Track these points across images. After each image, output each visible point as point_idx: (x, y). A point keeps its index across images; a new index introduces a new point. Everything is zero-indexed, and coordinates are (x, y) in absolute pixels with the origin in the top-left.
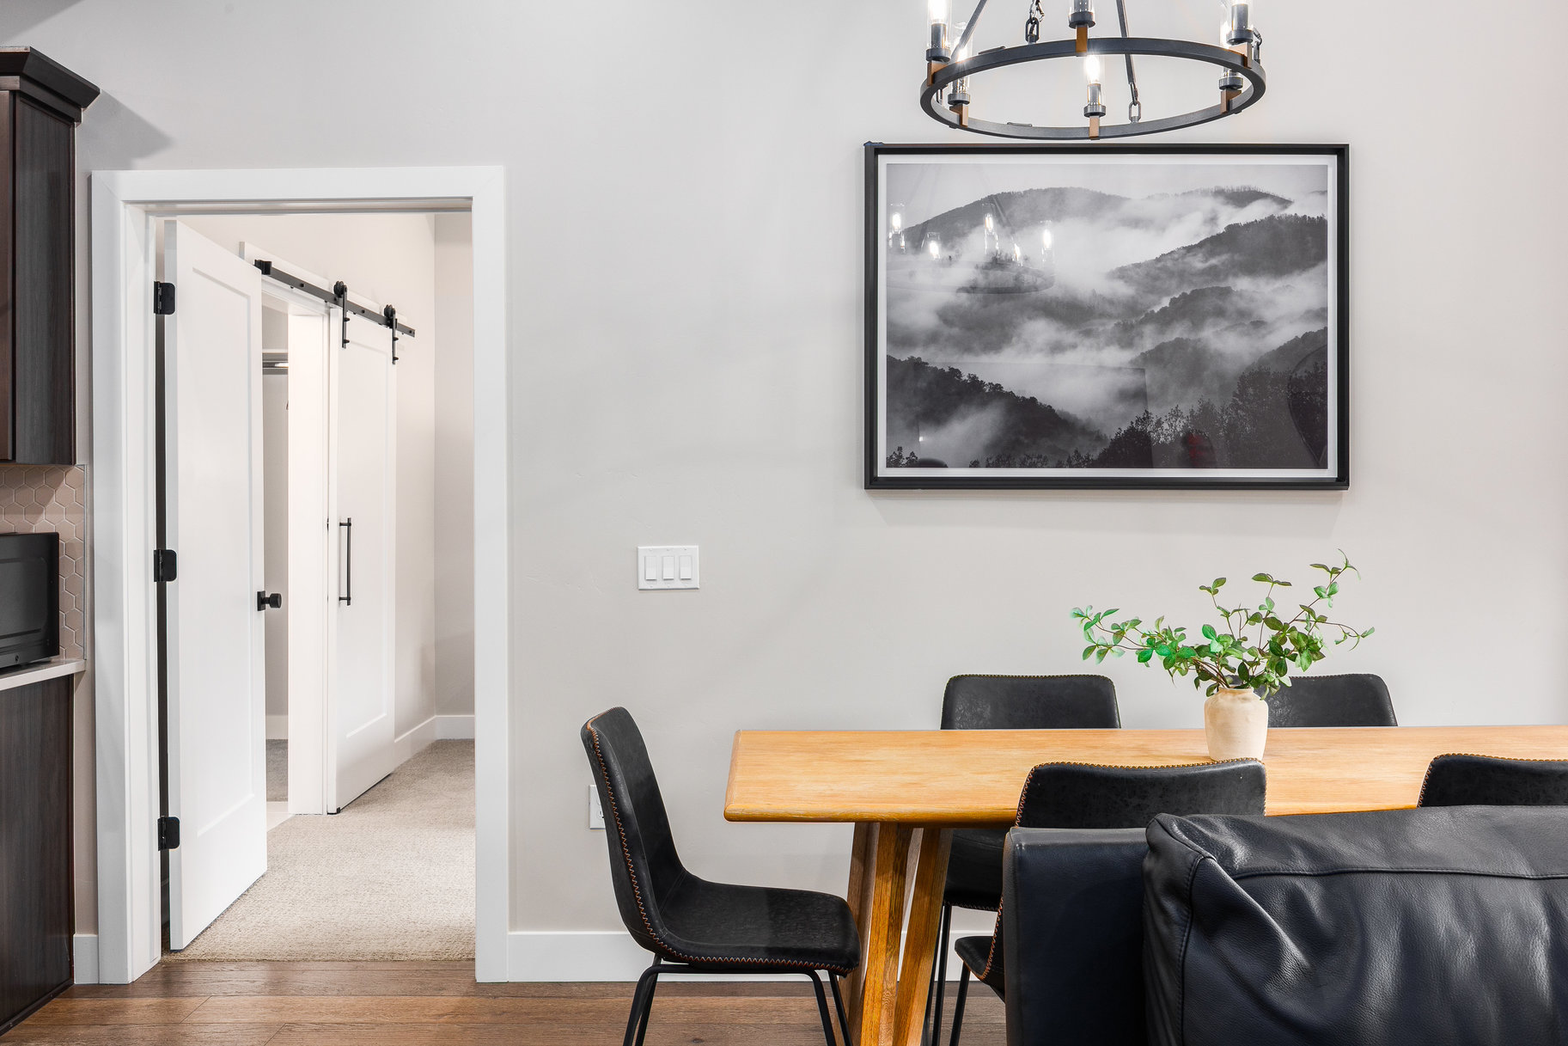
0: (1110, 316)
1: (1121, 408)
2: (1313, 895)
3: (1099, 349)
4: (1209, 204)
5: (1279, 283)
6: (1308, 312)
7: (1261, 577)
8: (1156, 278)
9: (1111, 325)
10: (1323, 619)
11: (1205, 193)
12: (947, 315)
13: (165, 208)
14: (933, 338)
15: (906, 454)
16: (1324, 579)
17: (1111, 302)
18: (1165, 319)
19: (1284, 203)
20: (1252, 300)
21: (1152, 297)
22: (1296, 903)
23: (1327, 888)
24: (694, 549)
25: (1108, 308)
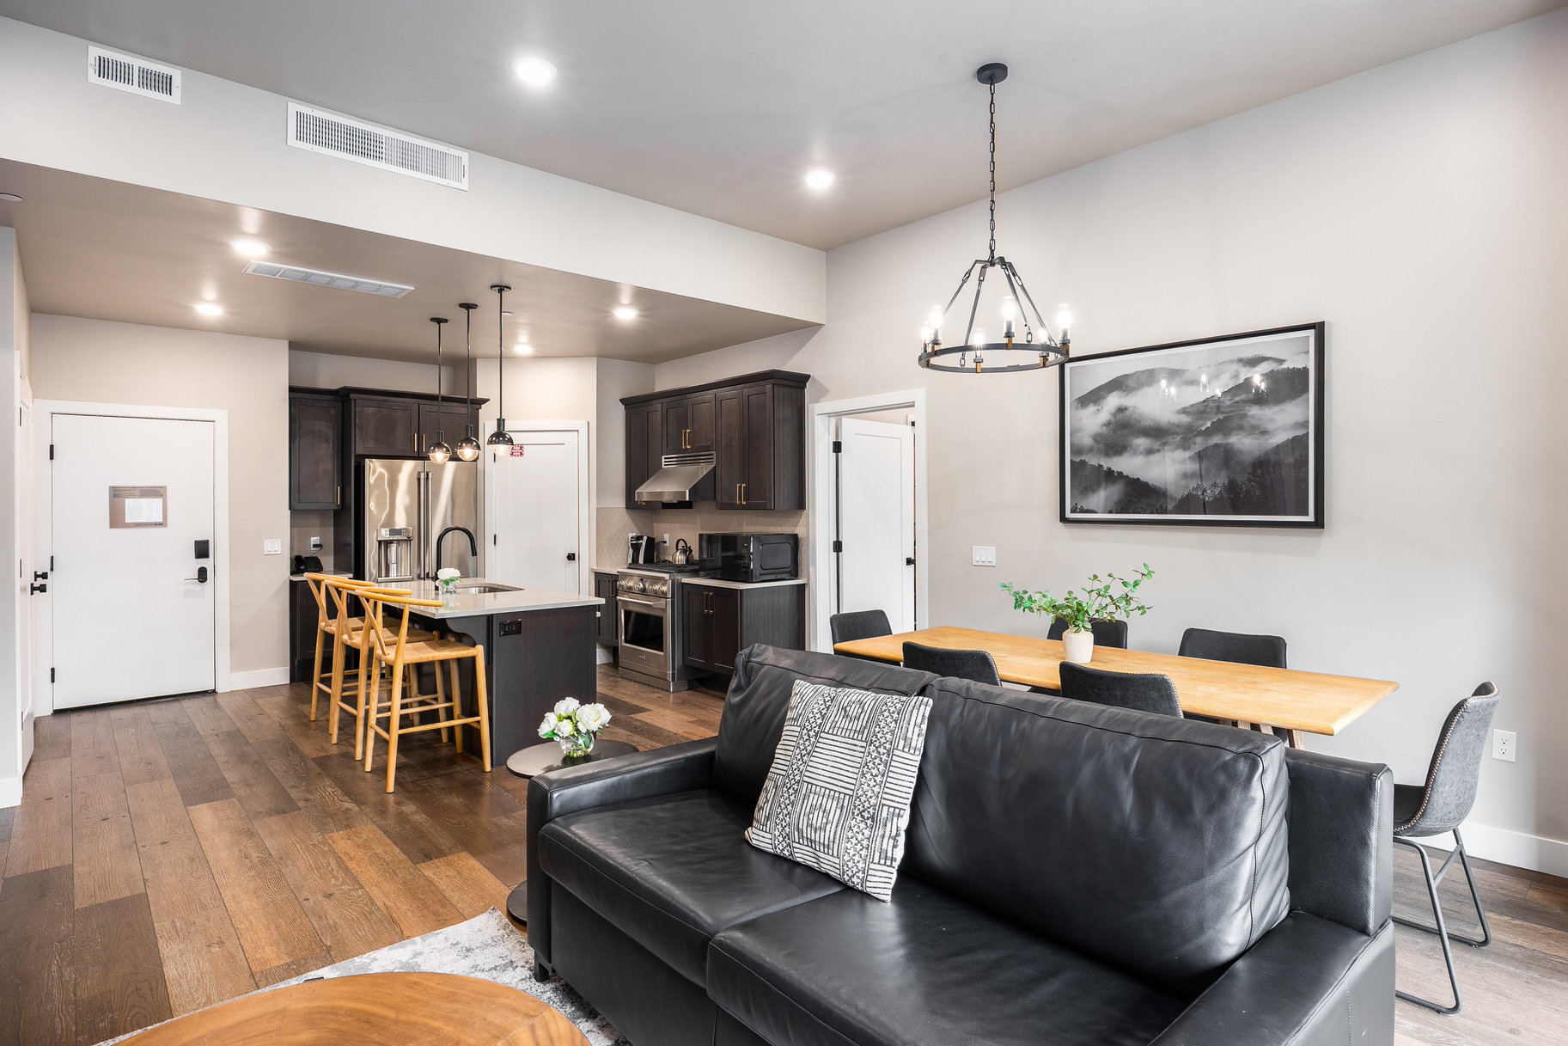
0: (1178, 434)
1: (1184, 483)
3: (1172, 451)
4: (1235, 367)
5: (1277, 409)
6: (1295, 424)
8: (1203, 411)
9: (1178, 438)
11: (1232, 362)
12: (1097, 438)
13: (839, 415)
14: (1091, 450)
15: (1079, 507)
17: (1178, 426)
18: (1208, 433)
19: (1281, 361)
20: (1260, 419)
21: (1200, 422)
24: (994, 548)
25: (1177, 429)
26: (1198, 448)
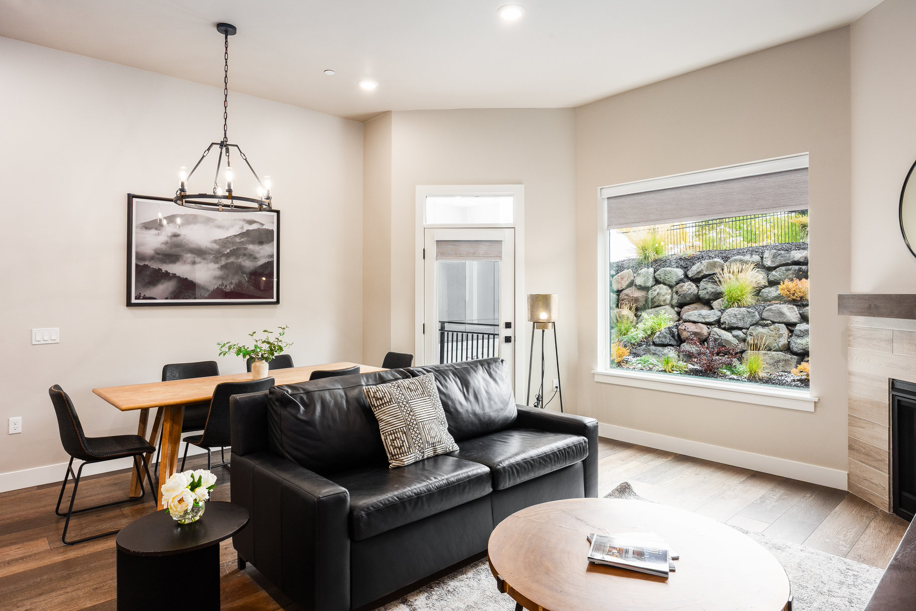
0: (211, 254)
1: (214, 282)
2: (305, 397)
3: (208, 264)
4: (242, 223)
5: (261, 247)
6: (269, 255)
7: (265, 331)
8: (225, 244)
9: (211, 257)
10: (281, 341)
11: (240, 220)
12: (157, 252)
14: (152, 258)
15: (142, 295)
16: (281, 331)
17: (212, 250)
18: (228, 256)
19: (263, 225)
20: (253, 251)
21: (224, 249)
22: (302, 399)
23: (307, 395)
24: (58, 328)
25: (211, 251)
26: (223, 263)
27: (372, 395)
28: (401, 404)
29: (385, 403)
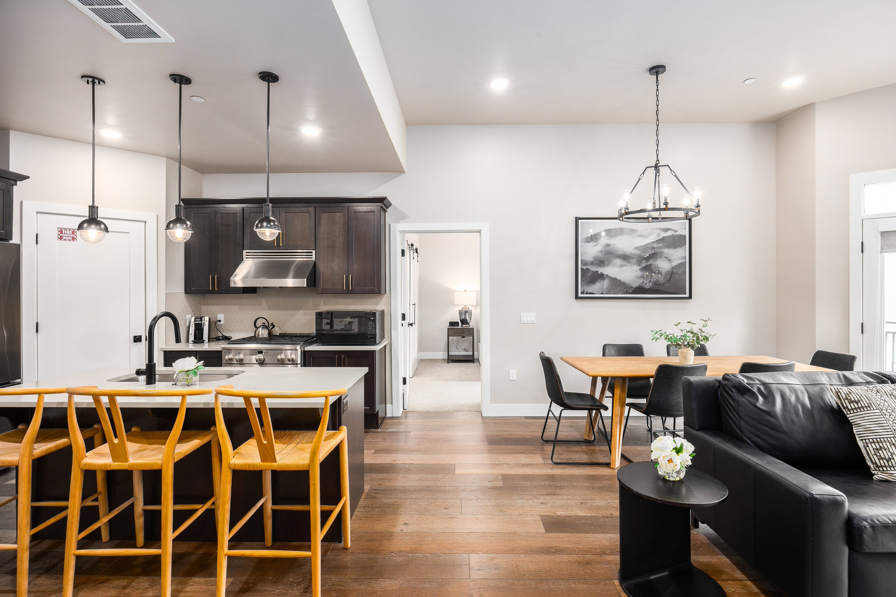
0: (634, 258)
1: (637, 280)
2: (762, 388)
3: (632, 266)
4: (658, 231)
5: (675, 250)
6: (682, 257)
7: (689, 322)
8: (645, 249)
9: (635, 260)
10: (704, 332)
11: (657, 229)
12: (595, 258)
14: (592, 263)
15: (585, 291)
16: (703, 323)
17: (635, 255)
18: (647, 259)
19: (675, 231)
20: (668, 254)
21: (644, 254)
22: (759, 389)
23: (764, 386)
24: (534, 313)
25: (634, 256)
26: (644, 265)
27: (844, 397)
28: (885, 412)
29: (863, 407)
